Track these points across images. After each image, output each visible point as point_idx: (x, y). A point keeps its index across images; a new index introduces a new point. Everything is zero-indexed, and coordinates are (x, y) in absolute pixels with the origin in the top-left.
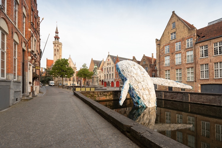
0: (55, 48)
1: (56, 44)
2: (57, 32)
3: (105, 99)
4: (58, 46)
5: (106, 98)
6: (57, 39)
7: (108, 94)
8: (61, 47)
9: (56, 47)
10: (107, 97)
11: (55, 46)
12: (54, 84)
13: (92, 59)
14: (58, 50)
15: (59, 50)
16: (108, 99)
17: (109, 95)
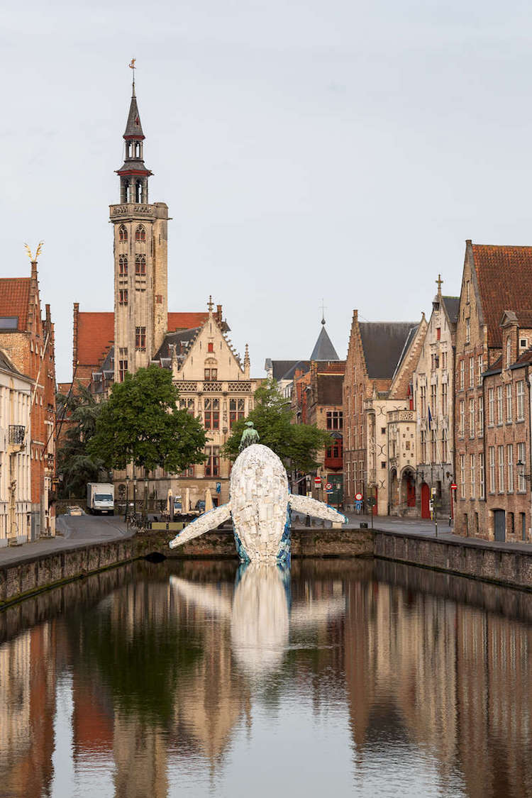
0: (124, 248)
1: (127, 225)
2: (134, 137)
3: (213, 552)
4: (140, 234)
5: (214, 549)
6: (133, 182)
7: (221, 538)
8: (158, 233)
9: (126, 246)
10: (217, 547)
11: (123, 235)
12: (110, 504)
13: (355, 318)
14: (140, 265)
15: (149, 260)
16: (220, 552)
17: (225, 543)
